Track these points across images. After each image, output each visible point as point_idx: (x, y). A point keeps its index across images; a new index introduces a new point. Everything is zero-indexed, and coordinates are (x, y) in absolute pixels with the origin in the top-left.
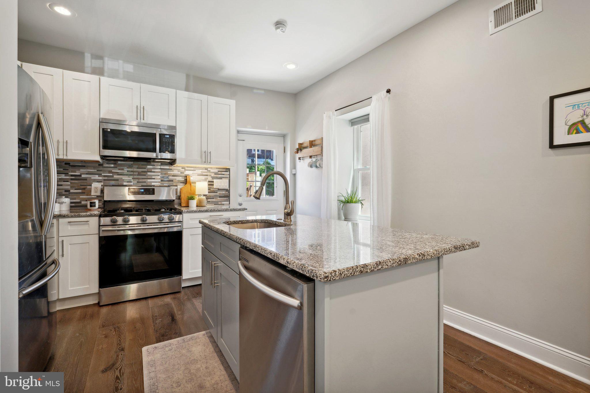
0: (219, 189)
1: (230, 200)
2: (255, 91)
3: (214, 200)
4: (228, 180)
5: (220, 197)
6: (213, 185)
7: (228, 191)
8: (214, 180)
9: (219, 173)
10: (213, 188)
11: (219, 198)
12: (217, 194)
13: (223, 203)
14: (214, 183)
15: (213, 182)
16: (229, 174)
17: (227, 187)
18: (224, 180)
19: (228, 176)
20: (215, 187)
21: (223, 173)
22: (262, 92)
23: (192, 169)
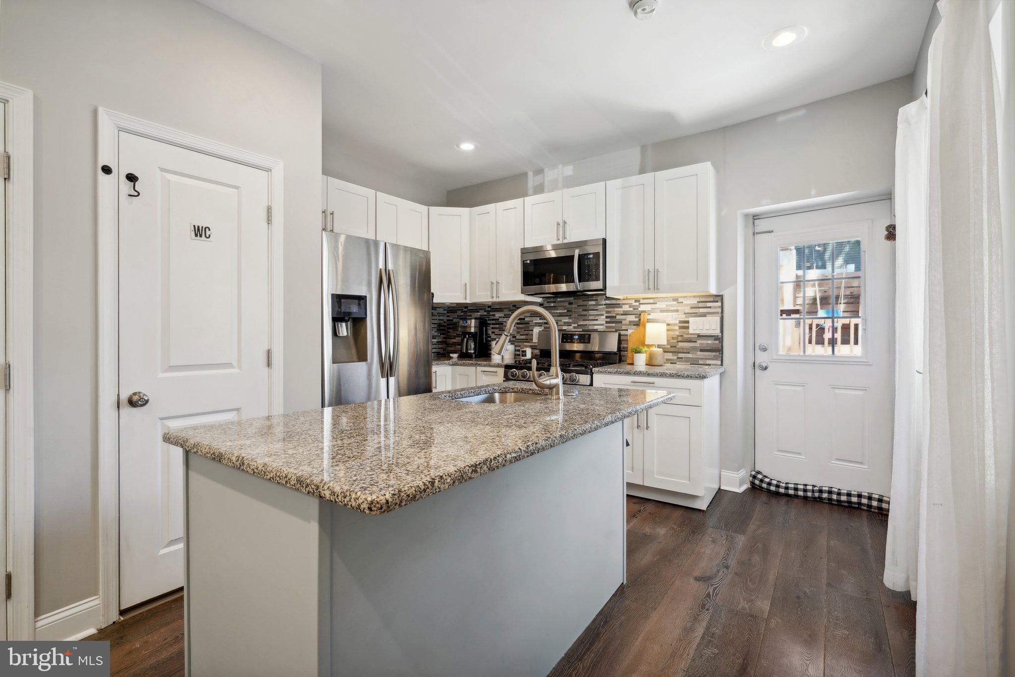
0: (699, 336)
1: (722, 357)
2: (781, 119)
3: (690, 356)
4: (718, 319)
5: (702, 350)
6: (688, 328)
7: (720, 339)
8: (691, 320)
9: (701, 305)
10: (688, 334)
11: (699, 353)
12: (697, 345)
13: (708, 362)
14: (691, 325)
15: (688, 322)
16: (722, 307)
17: (717, 332)
18: (709, 318)
19: (720, 310)
20: (691, 331)
21: (709, 304)
22: (802, 112)
23: (651, 301)
